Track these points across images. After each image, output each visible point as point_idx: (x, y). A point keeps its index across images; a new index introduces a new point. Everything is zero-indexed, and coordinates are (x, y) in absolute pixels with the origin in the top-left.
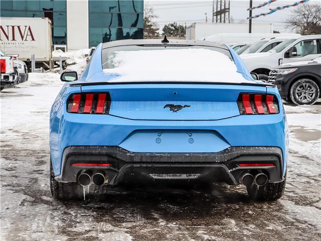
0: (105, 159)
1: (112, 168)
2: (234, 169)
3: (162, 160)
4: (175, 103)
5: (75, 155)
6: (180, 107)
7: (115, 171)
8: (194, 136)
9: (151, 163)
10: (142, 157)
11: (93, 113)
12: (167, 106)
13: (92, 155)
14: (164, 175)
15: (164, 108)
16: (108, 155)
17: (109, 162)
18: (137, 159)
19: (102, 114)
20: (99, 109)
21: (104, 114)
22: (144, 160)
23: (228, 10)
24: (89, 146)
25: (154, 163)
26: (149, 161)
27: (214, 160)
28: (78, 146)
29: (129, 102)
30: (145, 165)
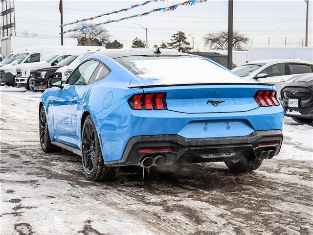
0: (168, 145)
1: (172, 151)
2: (257, 148)
3: (212, 143)
4: (215, 100)
5: (143, 143)
6: (218, 102)
7: (174, 154)
8: (230, 124)
9: (204, 146)
10: (197, 142)
11: (154, 109)
12: (208, 102)
13: (157, 142)
14: (209, 155)
15: (207, 103)
16: (170, 142)
17: (171, 147)
18: (194, 144)
19: (162, 109)
20: (159, 106)
21: (164, 110)
22: (199, 144)
23: (13, 25)
24: (154, 135)
25: (206, 146)
26: (202, 144)
27: (247, 142)
28: (143, 136)
29: (180, 100)
30: (198, 148)
